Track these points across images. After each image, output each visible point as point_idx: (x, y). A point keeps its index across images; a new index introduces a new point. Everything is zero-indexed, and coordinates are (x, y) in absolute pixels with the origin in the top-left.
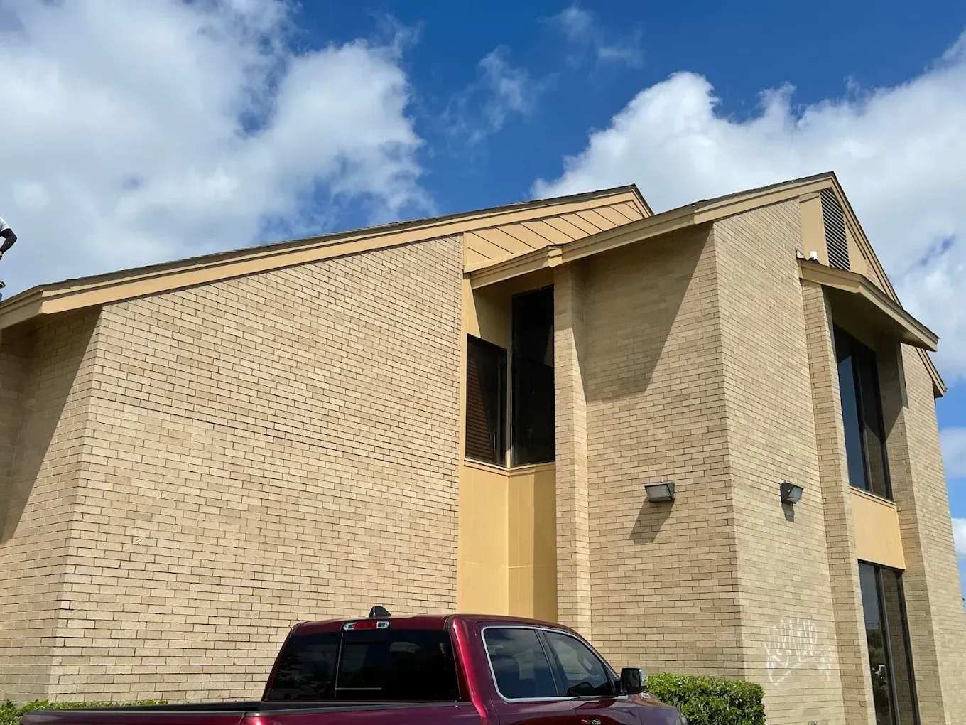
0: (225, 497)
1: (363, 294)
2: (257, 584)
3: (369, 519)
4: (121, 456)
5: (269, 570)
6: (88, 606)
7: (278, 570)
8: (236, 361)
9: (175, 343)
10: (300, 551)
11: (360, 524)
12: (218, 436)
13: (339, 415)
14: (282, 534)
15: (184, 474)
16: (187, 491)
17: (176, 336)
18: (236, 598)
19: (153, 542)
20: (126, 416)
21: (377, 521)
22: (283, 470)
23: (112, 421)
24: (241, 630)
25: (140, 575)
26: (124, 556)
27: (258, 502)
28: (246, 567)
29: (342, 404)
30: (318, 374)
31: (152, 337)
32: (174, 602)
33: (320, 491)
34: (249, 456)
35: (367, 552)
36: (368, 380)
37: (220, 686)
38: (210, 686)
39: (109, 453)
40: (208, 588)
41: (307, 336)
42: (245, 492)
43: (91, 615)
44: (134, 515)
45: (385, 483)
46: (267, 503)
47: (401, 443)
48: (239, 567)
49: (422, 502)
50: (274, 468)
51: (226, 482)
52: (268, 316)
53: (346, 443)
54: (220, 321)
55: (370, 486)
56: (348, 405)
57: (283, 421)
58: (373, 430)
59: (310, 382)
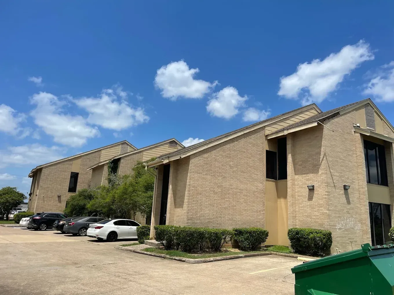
0: (214, 190)
1: (241, 145)
2: (221, 206)
3: (244, 193)
4: (195, 183)
5: (223, 203)
6: (191, 210)
7: (225, 204)
8: (214, 162)
9: (203, 160)
10: (229, 200)
11: (242, 194)
12: (212, 178)
13: (236, 171)
14: (225, 197)
15: (206, 186)
16: (207, 189)
17: (203, 159)
18: (217, 209)
19: (201, 199)
20: (196, 175)
21: (246, 193)
22: (225, 184)
23: (193, 177)
24: (218, 215)
25: (200, 205)
26: (197, 201)
27: (220, 190)
28: (219, 203)
29: (237, 169)
30: (231, 163)
31: (199, 160)
32: (206, 210)
33: (233, 187)
34: (218, 181)
35: (243, 200)
36: (242, 163)
37: (215, 226)
38: (214, 226)
39: (193, 182)
40: (212, 207)
41: (229, 156)
42: (218, 188)
43: (192, 212)
44: (197, 194)
45: (247, 185)
46: (222, 190)
47: (250, 176)
48: (217, 203)
49: (256, 189)
50: (223, 183)
51: (214, 187)
52: (220, 153)
53: (238, 177)
54: (211, 155)
55: (243, 186)
56: (238, 169)
57: (225, 174)
58: (244, 174)
59: (230, 165)
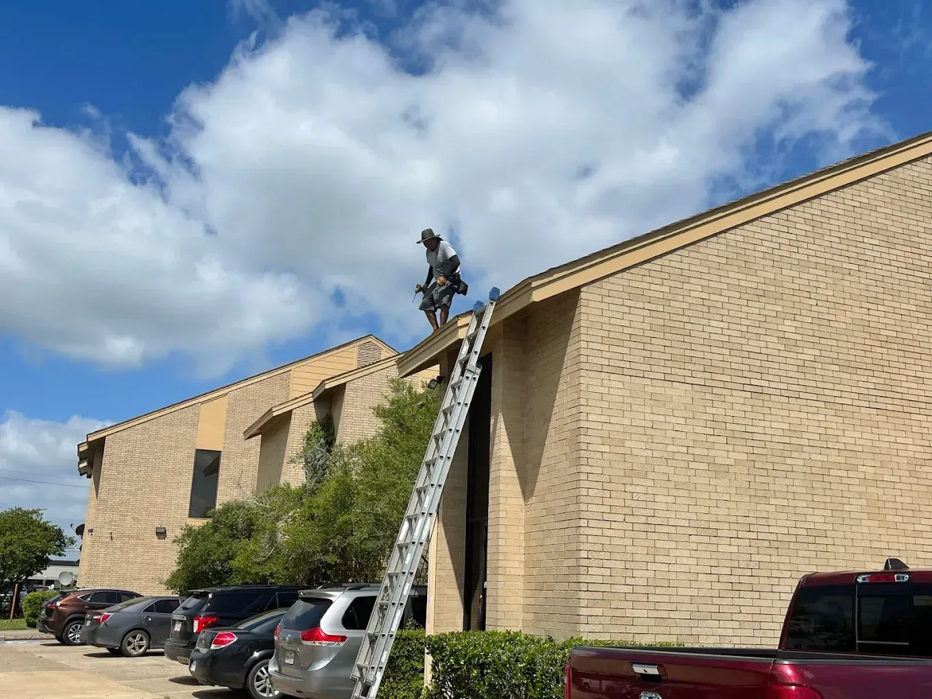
0: (712, 453)
1: (826, 238)
2: (754, 536)
3: (861, 468)
4: (613, 420)
5: (763, 522)
6: (602, 555)
7: (772, 522)
8: (704, 322)
9: (647, 313)
10: (792, 503)
11: (851, 474)
12: (698, 396)
13: (816, 365)
14: (771, 487)
15: (671, 434)
16: (675, 449)
17: (648, 306)
18: (735, 549)
19: (650, 498)
20: (613, 384)
21: (872, 470)
22: (763, 423)
23: (602, 390)
24: (743, 580)
25: (644, 528)
26: (628, 511)
27: (744, 457)
28: (741, 520)
29: (818, 353)
30: (788, 326)
31: (626, 309)
32: (677, 553)
33: (806, 442)
34: (730, 413)
35: (863, 502)
36: (844, 326)
37: (730, 632)
38: (721, 632)
39: (603, 419)
40: (706, 539)
41: (772, 289)
42: (730, 448)
43: (607, 564)
44: (630, 473)
45: (875, 430)
46: (752, 457)
47: (888, 388)
48: (733, 519)
49: (921, 449)
50: (755, 422)
51: (711, 439)
52: (731, 274)
53: (826, 392)
54: (686, 286)
55: (858, 435)
56: (824, 353)
57: (759, 376)
58: (855, 377)
59: (781, 334)
